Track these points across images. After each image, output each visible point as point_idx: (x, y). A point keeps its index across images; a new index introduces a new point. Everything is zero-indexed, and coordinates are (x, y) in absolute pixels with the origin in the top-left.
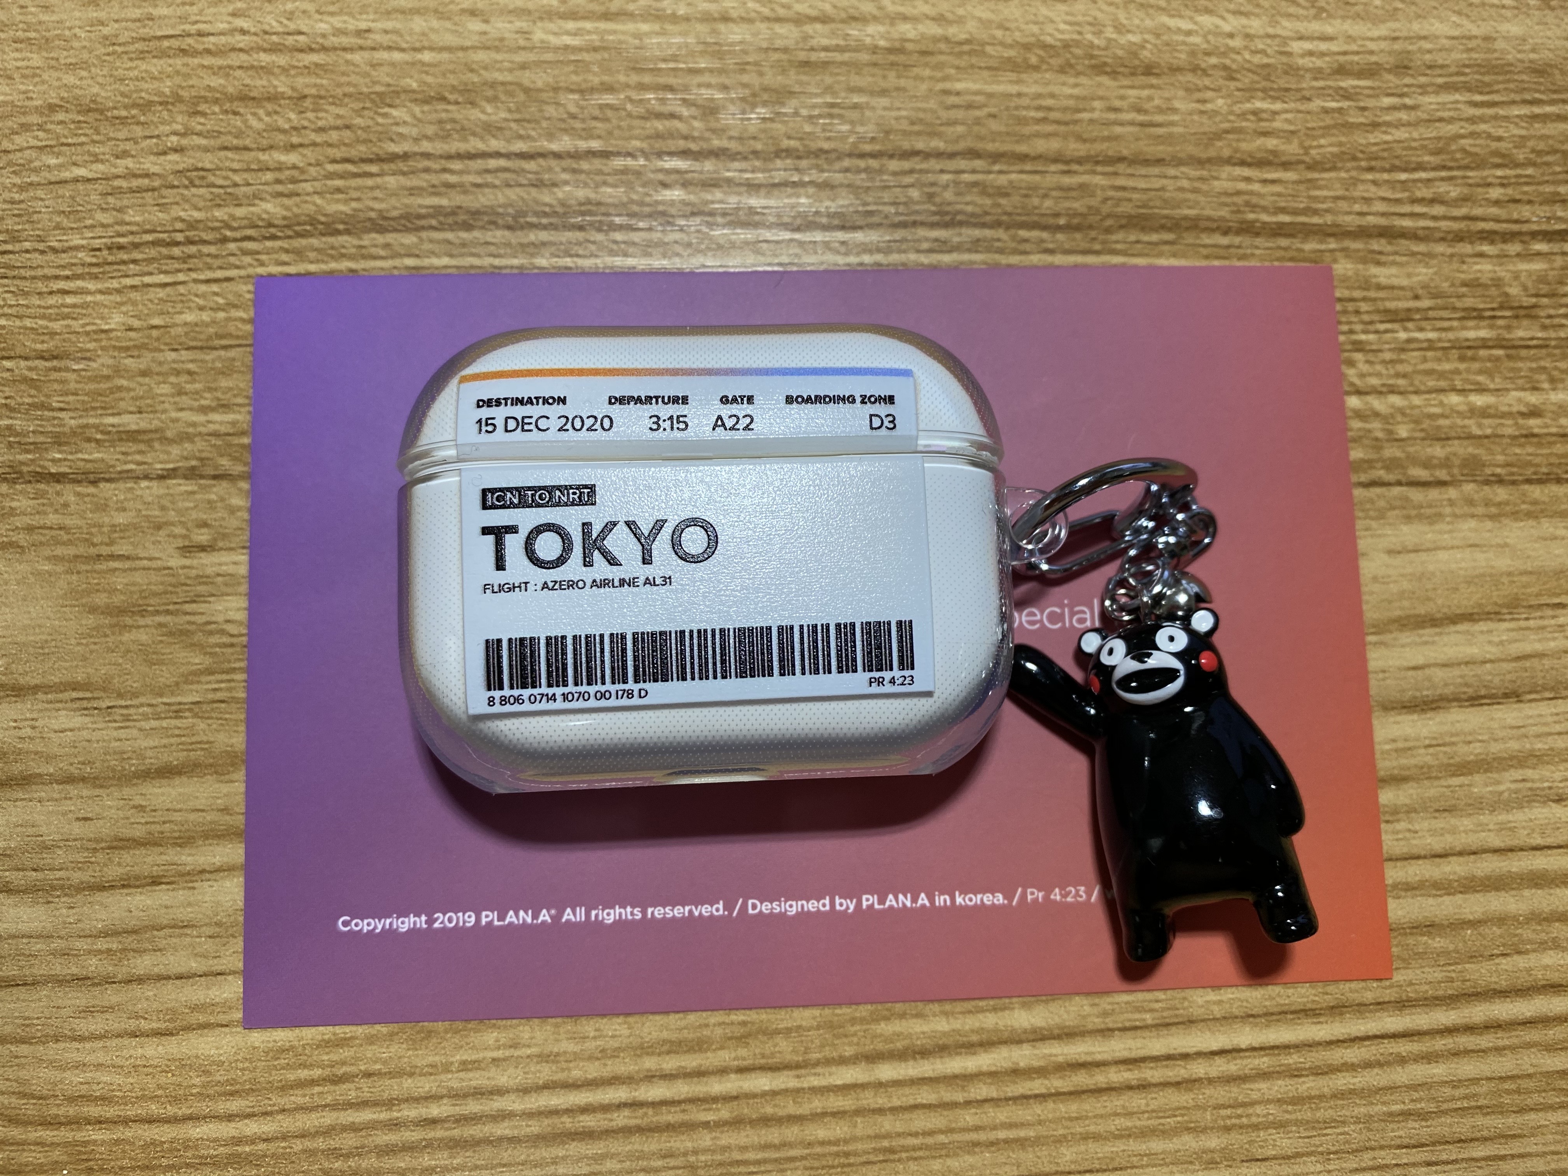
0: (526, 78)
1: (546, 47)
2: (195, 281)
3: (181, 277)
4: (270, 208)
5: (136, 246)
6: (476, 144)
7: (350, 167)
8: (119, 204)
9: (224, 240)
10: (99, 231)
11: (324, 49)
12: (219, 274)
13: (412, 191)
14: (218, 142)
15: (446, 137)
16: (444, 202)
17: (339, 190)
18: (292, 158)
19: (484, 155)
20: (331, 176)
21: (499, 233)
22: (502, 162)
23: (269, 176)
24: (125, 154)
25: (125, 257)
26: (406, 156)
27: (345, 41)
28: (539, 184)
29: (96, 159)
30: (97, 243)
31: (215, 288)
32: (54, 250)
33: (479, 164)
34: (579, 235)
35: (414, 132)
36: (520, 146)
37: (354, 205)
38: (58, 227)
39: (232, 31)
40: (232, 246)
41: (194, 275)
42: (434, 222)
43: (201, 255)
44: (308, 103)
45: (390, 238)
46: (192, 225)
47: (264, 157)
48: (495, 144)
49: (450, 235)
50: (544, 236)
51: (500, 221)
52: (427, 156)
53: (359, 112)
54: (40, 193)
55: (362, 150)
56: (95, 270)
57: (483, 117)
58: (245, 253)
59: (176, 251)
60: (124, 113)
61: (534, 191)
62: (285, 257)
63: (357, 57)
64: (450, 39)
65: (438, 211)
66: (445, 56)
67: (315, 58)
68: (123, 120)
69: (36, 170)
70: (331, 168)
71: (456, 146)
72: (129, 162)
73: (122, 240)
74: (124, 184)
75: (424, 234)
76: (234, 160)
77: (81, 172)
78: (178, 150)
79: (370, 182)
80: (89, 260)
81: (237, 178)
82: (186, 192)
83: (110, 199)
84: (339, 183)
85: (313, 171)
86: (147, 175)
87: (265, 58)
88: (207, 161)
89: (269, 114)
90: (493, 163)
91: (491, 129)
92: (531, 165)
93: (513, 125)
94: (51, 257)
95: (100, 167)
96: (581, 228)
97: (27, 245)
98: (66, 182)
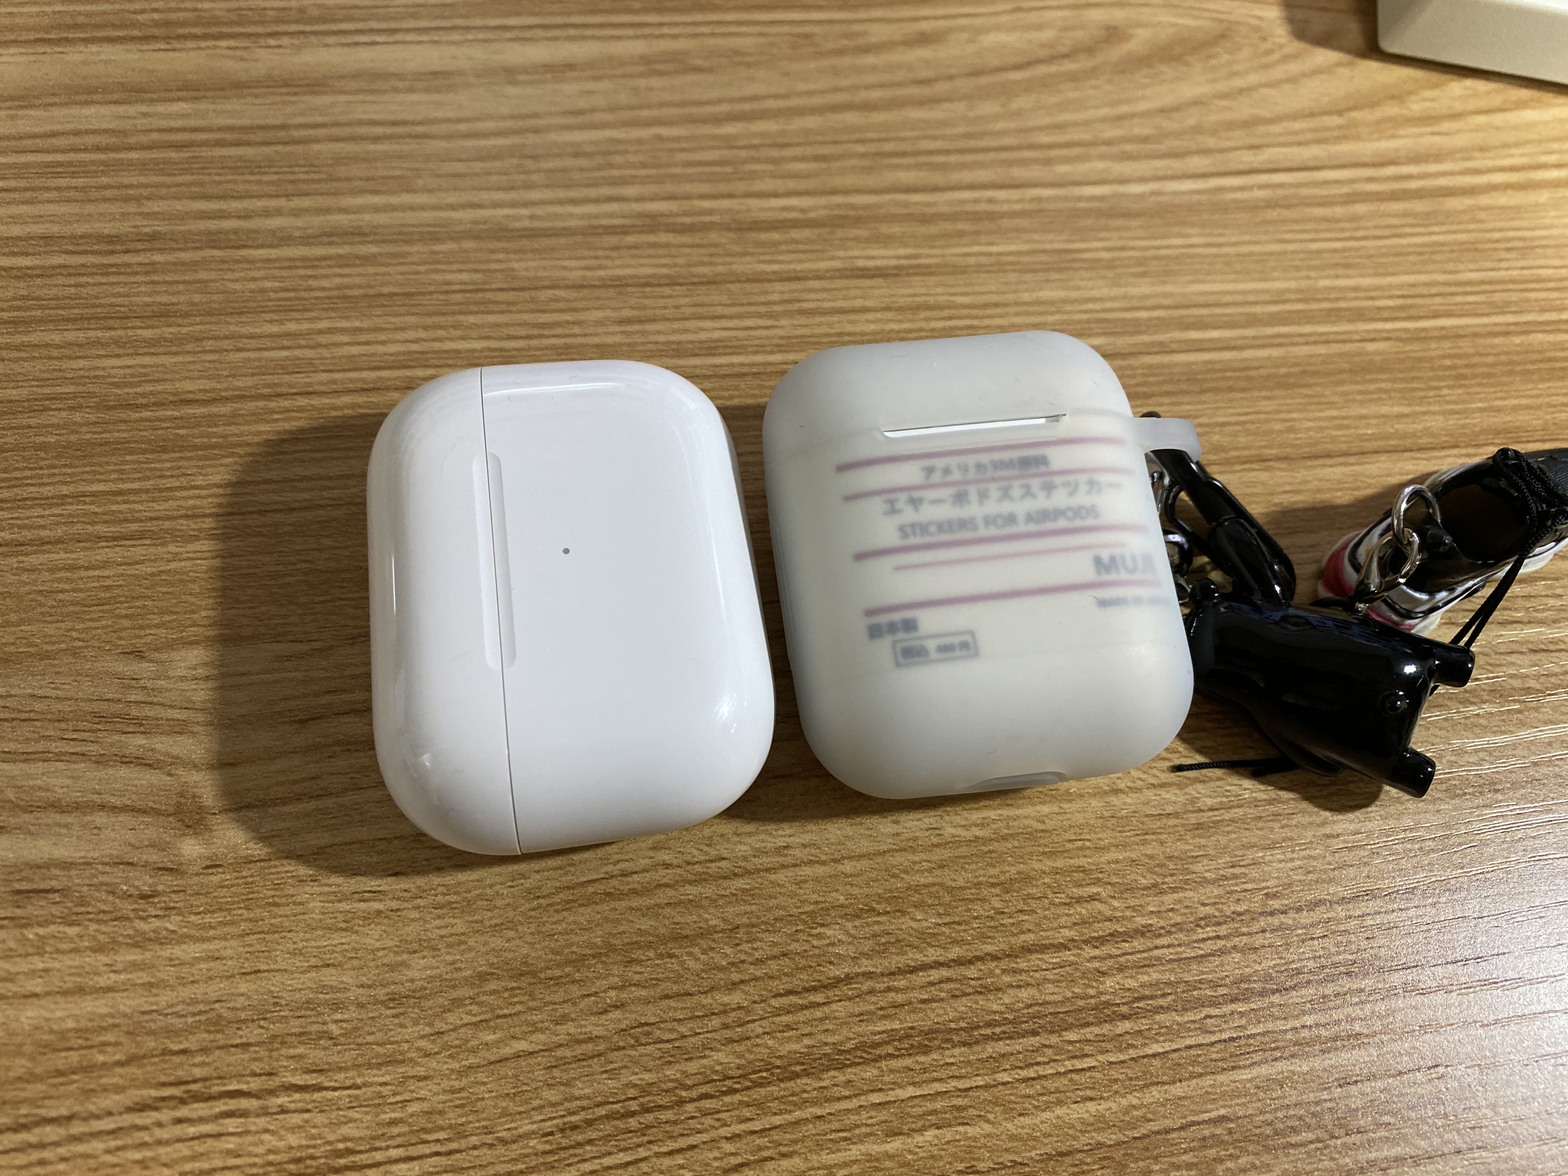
0: (948, 877)
1: (957, 842)
2: (658, 1155)
3: (642, 1153)
4: (723, 1057)
5: (589, 1123)
6: (914, 957)
7: (794, 999)
8: (565, 1077)
9: (681, 1102)
10: (548, 1112)
11: (748, 873)
12: (682, 1143)
13: (862, 1017)
14: (659, 991)
15: (882, 951)
16: (896, 1025)
17: (789, 1027)
18: (735, 998)
19: (924, 967)
20: (779, 1012)
21: (957, 1051)
22: (944, 973)
23: (716, 1022)
24: (564, 1019)
25: (580, 1138)
26: (848, 979)
27: (765, 861)
28: (984, 991)
29: (536, 1029)
30: (548, 1126)
31: (680, 1160)
32: (503, 1141)
33: (921, 977)
34: (1035, 1041)
35: (852, 951)
36: (955, 952)
37: (807, 1041)
38: (505, 1113)
39: (655, 867)
40: (690, 1107)
41: (655, 1148)
42: (891, 1050)
43: (660, 1123)
44: (741, 934)
45: (850, 1073)
46: (645, 1090)
47: (706, 1000)
48: (932, 954)
49: (908, 1062)
50: (1001, 1047)
51: (956, 1038)
52: (869, 975)
53: (793, 937)
54: (481, 1077)
55: (803, 979)
56: (550, 1159)
57: (914, 925)
58: (706, 1113)
59: (633, 1123)
60: (557, 973)
61: (981, 1000)
62: (747, 1113)
63: (780, 877)
64: (865, 846)
65: (892, 1037)
66: (864, 864)
67: (740, 883)
68: (557, 981)
69: (474, 1051)
70: (775, 1002)
71: (896, 961)
72: (570, 1028)
73: (574, 1119)
74: (568, 1053)
75: (883, 1064)
76: (677, 1008)
77: (522, 1046)
78: (619, 1006)
79: (818, 1014)
80: (541, 1147)
81: (683, 1029)
82: (633, 1053)
83: (556, 1073)
84: (787, 1019)
85: (759, 1009)
86: (590, 1039)
87: (692, 891)
88: (650, 1014)
89: (704, 953)
90: (935, 975)
91: (926, 938)
92: (971, 972)
93: (947, 930)
94: (501, 1150)
95: (541, 1037)
96: (1035, 1033)
97: (474, 1140)
98: (507, 1059)
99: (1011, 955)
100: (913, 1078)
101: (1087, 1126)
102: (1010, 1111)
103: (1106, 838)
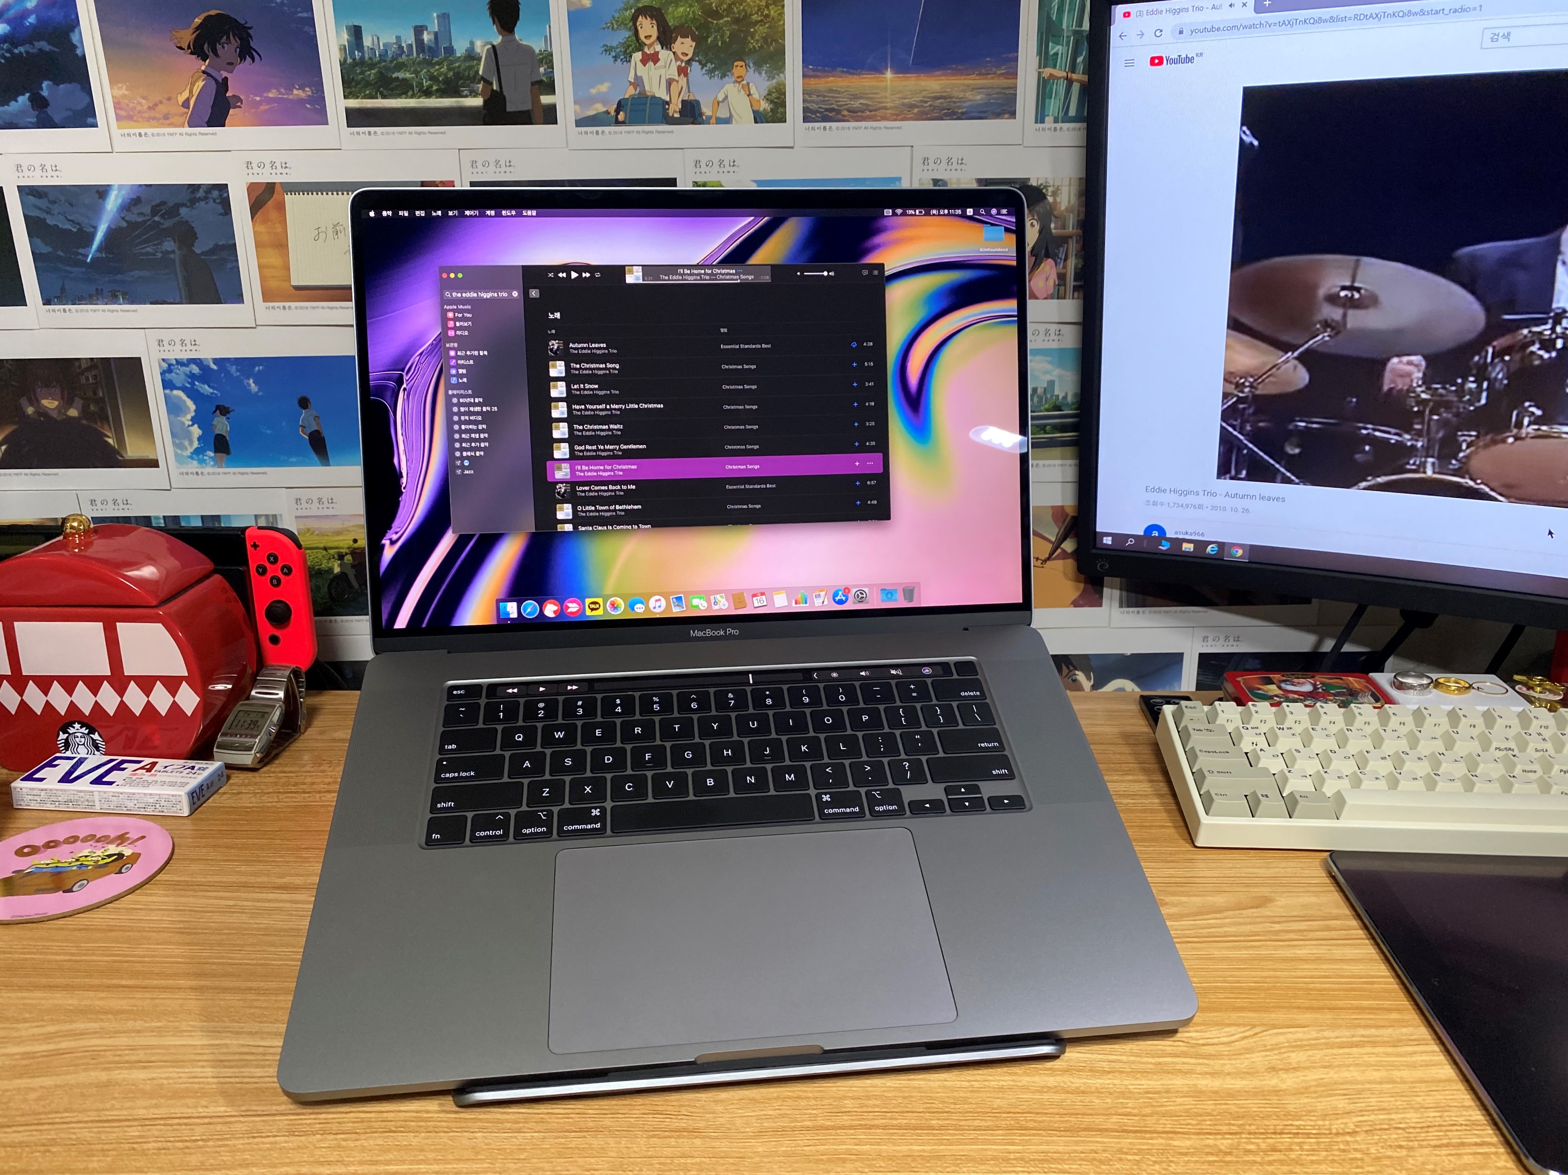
99: (903, 1112)
100: (865, 1134)
101: (918, 1151)
102: (894, 1144)
103: (940, 1090)
